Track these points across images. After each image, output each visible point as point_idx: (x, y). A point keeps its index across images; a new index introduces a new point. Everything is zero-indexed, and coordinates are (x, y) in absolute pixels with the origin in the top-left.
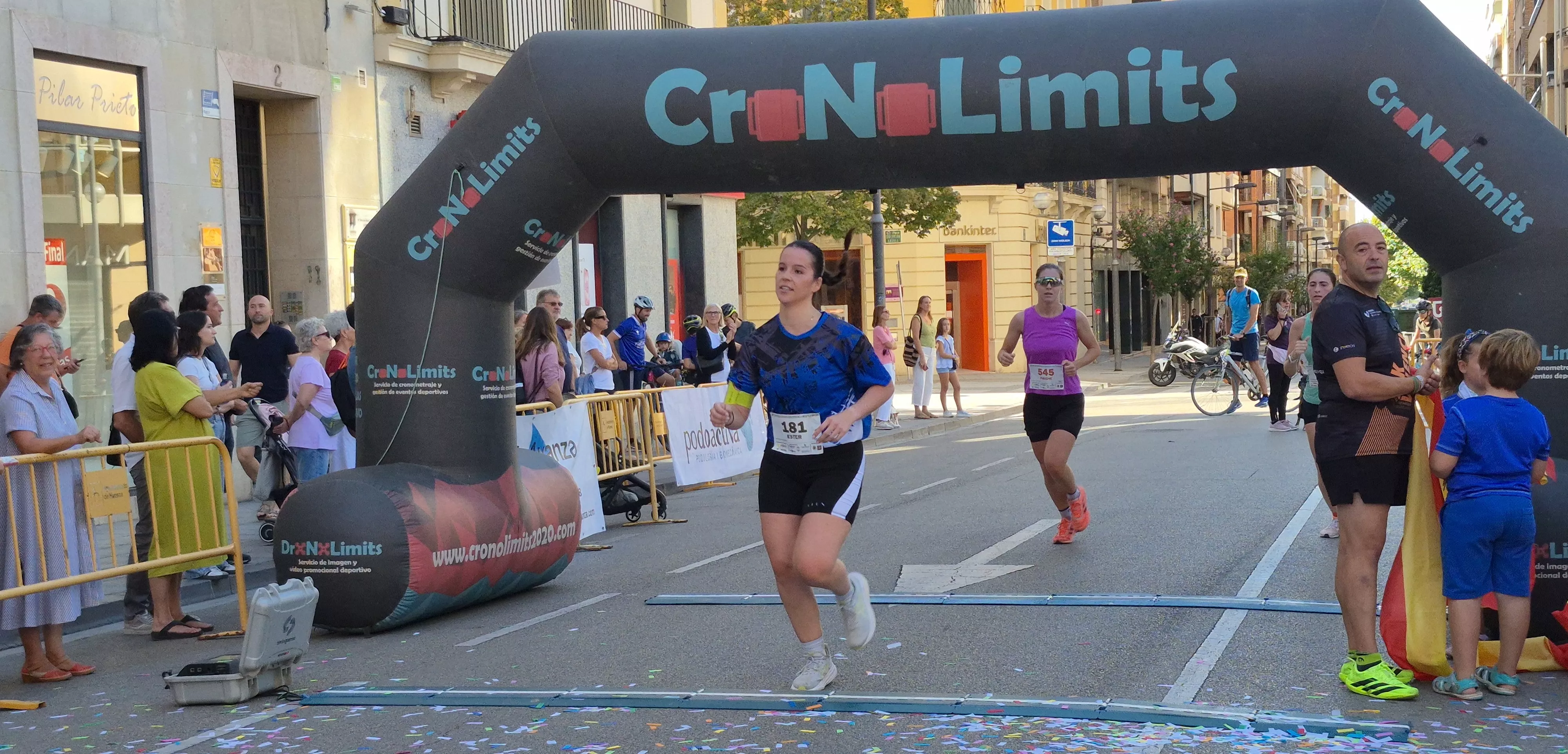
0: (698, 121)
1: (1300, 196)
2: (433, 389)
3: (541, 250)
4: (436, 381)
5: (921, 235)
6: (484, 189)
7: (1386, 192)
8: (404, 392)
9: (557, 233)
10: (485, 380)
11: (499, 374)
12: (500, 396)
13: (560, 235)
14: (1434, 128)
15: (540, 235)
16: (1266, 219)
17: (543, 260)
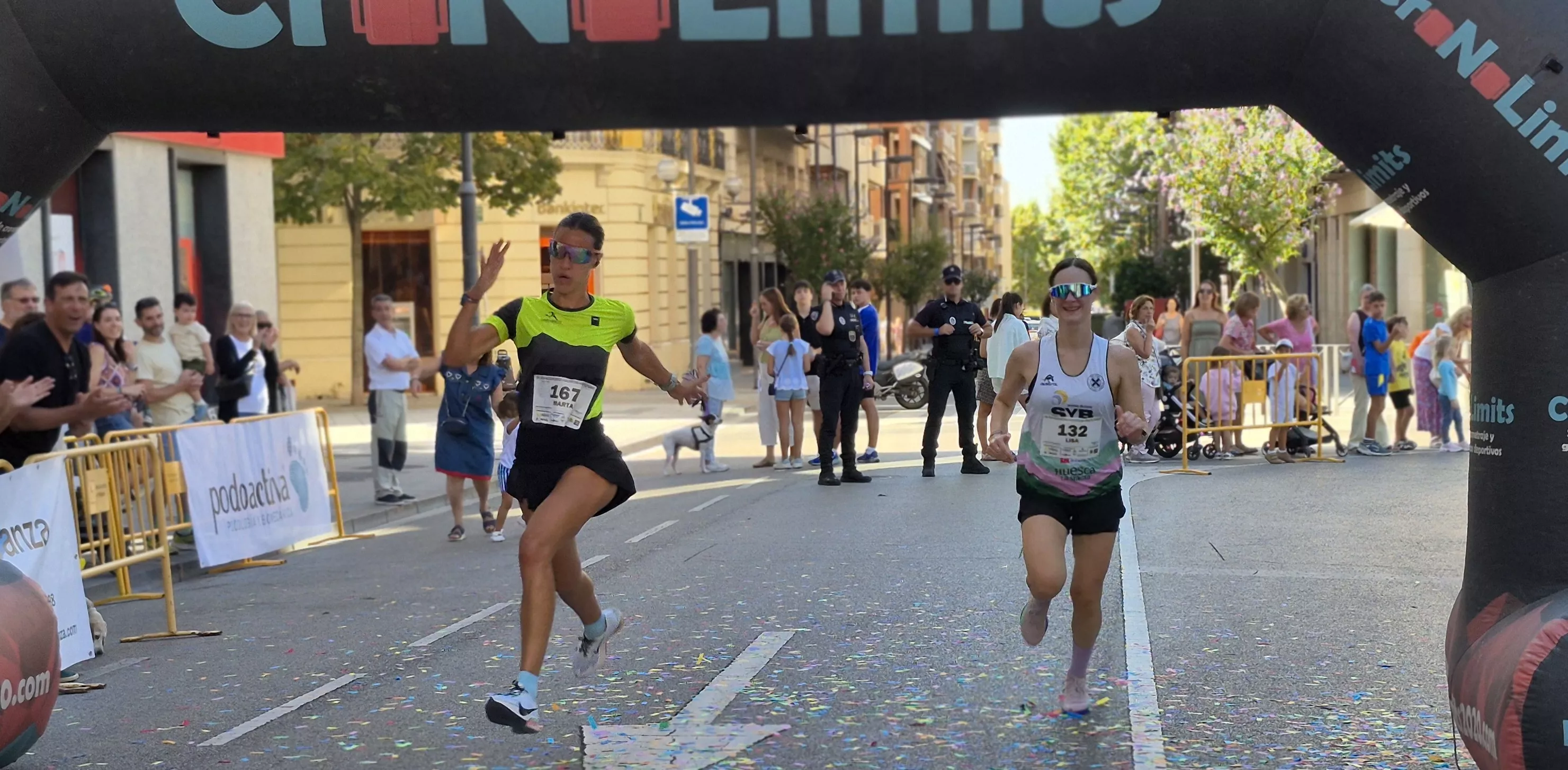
0: (264, 9)
5: (511, 212)
7: (1396, 148)
9: (17, 194)
13: (21, 199)
14: (1478, 45)
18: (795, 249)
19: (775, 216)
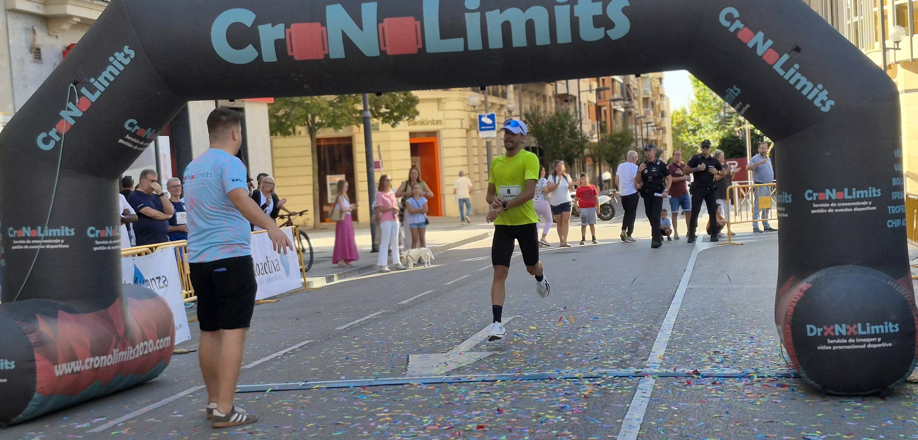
0: (251, 46)
1: (636, 95)
2: (58, 244)
3: (137, 142)
4: (60, 238)
5: (393, 126)
6: (93, 98)
7: (734, 87)
8: (35, 247)
9: (150, 129)
10: (97, 236)
11: (108, 232)
12: (109, 248)
13: (151, 131)
15: (137, 130)
16: (615, 111)
17: (140, 149)
18: (545, 138)
19: (534, 122)
